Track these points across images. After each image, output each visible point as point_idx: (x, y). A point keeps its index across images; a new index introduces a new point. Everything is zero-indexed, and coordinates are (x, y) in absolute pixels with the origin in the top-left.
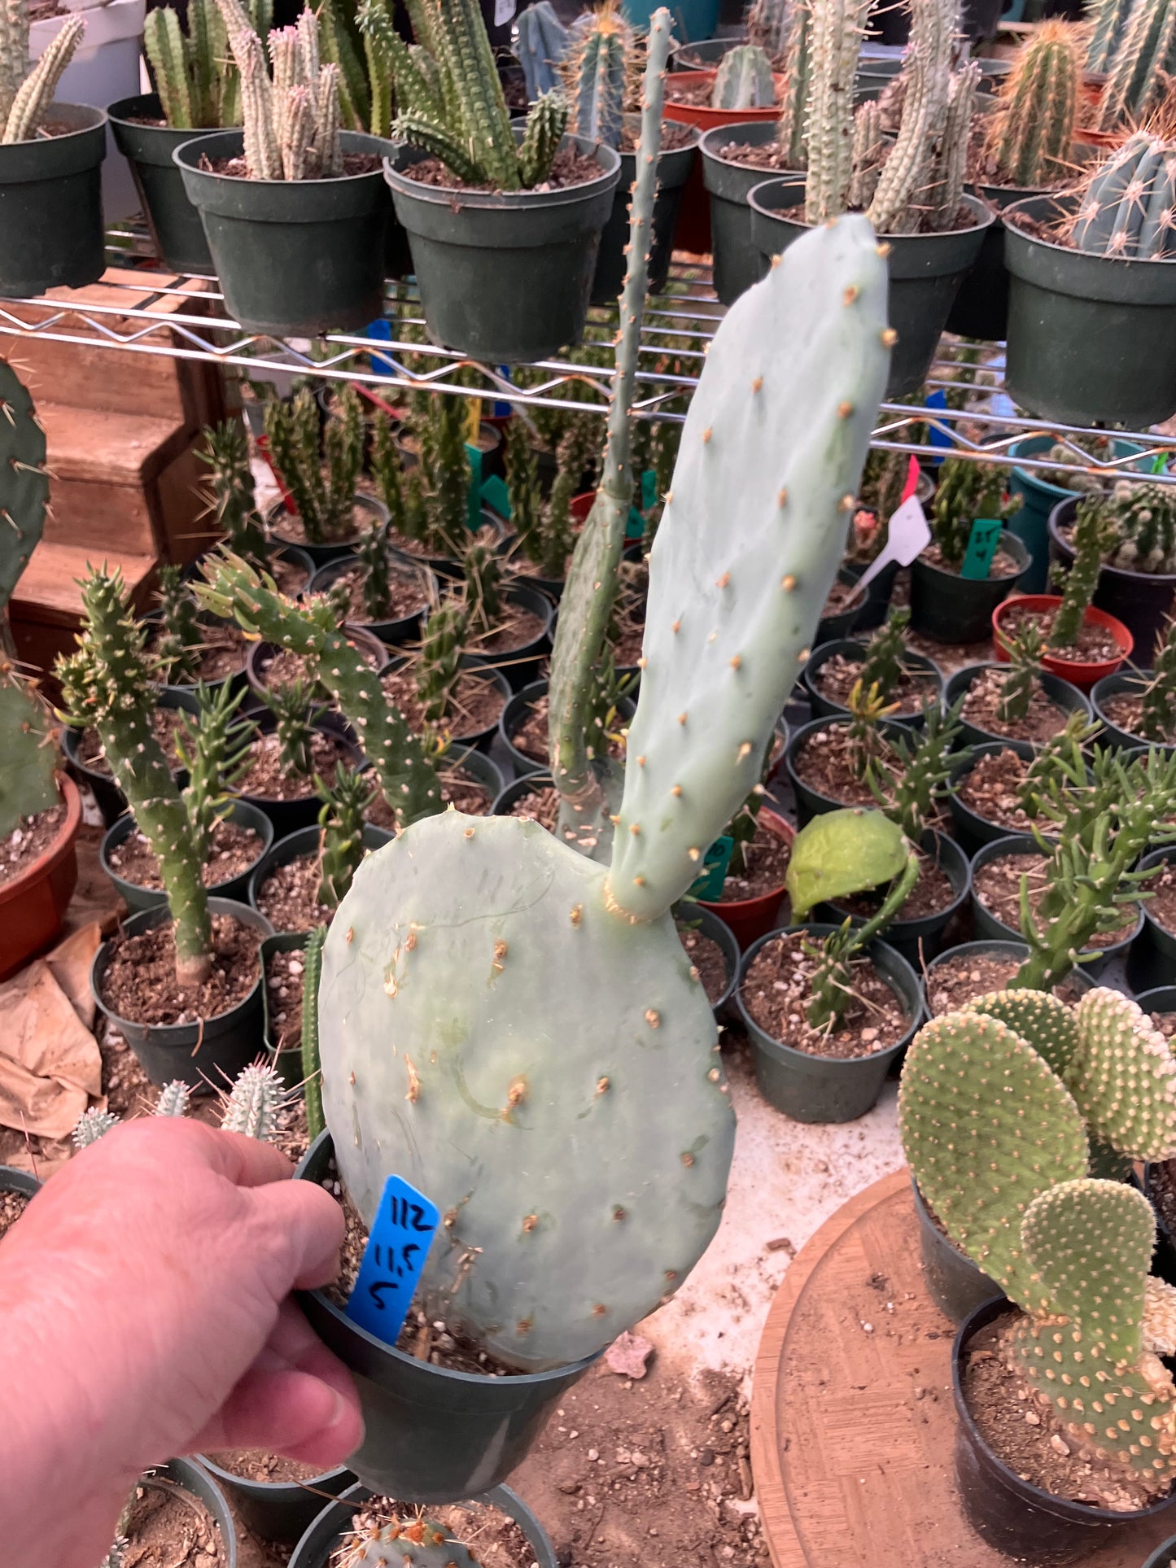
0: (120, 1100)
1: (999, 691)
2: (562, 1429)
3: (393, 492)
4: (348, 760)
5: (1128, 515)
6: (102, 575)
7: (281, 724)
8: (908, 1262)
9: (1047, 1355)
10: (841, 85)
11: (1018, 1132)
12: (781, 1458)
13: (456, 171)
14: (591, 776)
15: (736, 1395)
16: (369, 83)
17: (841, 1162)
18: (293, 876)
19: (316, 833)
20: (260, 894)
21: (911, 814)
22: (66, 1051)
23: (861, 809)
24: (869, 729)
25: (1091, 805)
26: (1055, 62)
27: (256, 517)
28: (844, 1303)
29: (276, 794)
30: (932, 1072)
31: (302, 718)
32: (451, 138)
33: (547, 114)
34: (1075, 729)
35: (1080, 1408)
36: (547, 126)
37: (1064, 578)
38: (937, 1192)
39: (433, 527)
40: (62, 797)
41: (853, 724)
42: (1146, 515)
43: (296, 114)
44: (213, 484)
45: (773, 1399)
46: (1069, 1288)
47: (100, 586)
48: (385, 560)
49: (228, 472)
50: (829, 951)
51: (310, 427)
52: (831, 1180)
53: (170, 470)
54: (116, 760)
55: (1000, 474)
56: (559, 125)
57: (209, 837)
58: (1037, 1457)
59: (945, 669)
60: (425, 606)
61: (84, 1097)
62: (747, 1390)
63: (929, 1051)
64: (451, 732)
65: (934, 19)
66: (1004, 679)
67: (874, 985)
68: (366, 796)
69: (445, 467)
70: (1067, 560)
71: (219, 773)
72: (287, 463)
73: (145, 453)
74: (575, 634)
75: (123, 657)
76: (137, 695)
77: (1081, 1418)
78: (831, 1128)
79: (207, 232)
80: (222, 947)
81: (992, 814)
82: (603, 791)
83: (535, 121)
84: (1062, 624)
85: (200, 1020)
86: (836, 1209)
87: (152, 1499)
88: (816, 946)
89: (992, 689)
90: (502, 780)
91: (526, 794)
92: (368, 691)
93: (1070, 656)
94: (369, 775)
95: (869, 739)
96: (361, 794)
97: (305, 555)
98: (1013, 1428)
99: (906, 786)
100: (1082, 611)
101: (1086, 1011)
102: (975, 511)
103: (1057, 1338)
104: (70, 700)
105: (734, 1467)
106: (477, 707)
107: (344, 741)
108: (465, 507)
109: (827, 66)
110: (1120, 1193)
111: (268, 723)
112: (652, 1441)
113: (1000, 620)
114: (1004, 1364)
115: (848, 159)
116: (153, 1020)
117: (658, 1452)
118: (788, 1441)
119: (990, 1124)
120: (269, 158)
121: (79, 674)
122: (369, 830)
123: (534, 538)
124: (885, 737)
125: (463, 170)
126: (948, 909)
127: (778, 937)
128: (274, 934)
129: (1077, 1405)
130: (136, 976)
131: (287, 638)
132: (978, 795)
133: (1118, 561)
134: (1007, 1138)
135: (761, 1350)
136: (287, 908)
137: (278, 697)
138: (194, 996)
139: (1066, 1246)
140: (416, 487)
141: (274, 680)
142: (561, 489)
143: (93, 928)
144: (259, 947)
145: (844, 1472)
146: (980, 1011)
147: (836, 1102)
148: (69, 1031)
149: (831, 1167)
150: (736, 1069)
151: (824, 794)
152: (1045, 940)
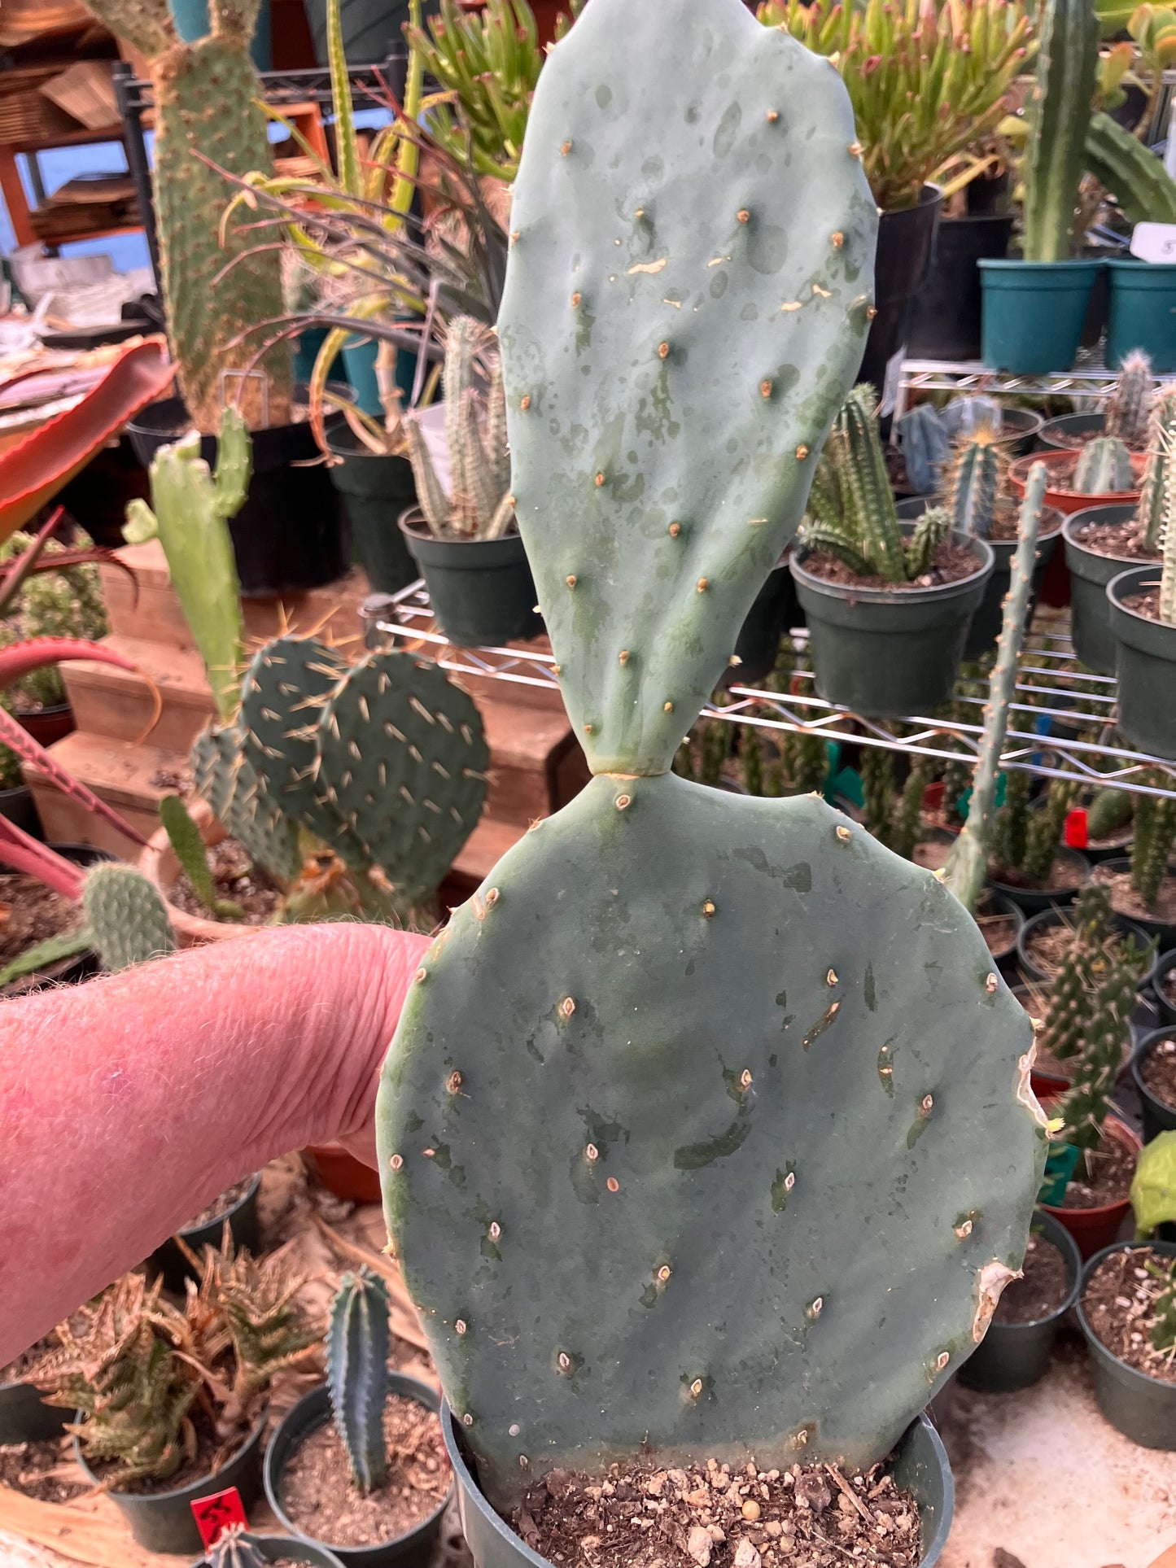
3: (754, 779)
13: (850, 566)
32: (850, 543)
52: (1171, 1511)
56: (942, 536)
69: (807, 763)
73: (550, 745)
78: (1173, 1456)
88: (1160, 1265)
123: (886, 831)
125: (858, 565)
127: (1121, 1251)
140: (778, 778)
142: (914, 787)
149: (1171, 1497)
150: (1075, 1380)
151: (1171, 1105)
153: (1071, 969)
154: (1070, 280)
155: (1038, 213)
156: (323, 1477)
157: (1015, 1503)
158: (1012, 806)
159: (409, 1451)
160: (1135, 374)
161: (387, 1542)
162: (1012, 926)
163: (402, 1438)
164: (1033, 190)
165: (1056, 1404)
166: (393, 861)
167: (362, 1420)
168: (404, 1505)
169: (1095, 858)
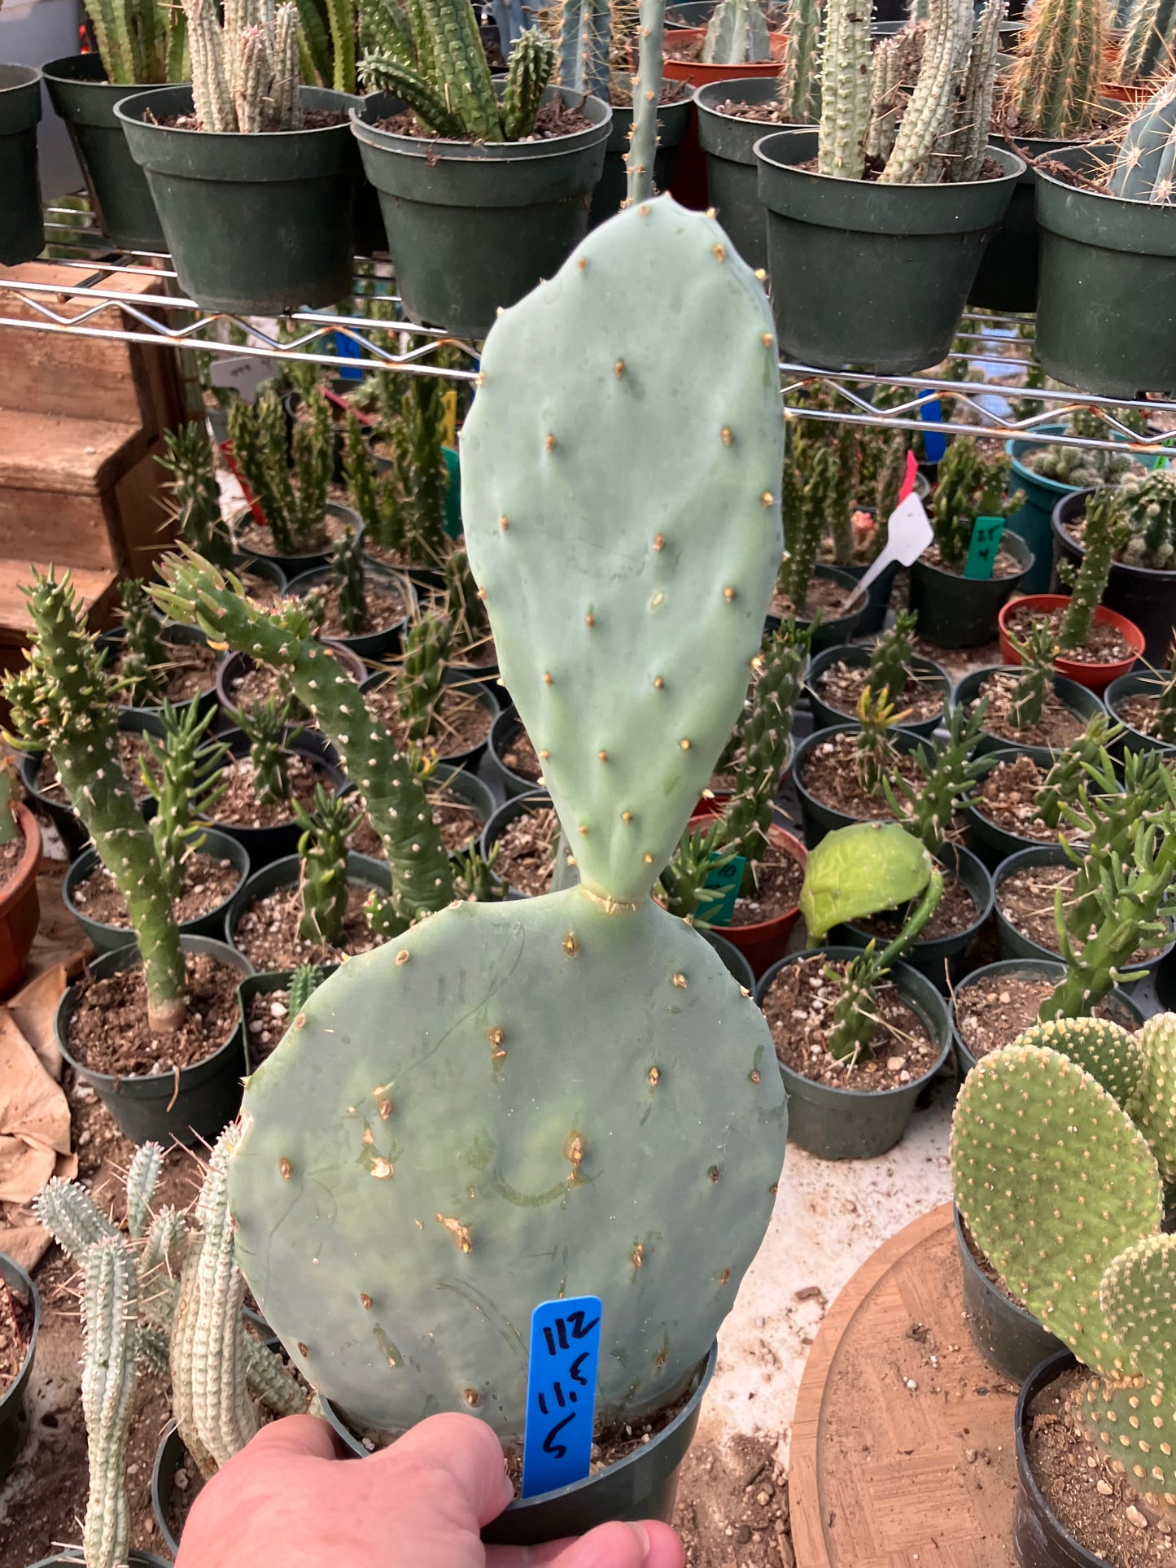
0: (92, 1157)
1: (1009, 695)
3: (366, 498)
4: (327, 784)
5: (1136, 508)
6: (49, 581)
7: (255, 746)
8: (950, 1310)
9: (1121, 1420)
10: (859, 15)
11: (1083, 1176)
12: (825, 1534)
13: (431, 121)
15: (772, 1462)
16: (330, 36)
17: (870, 1201)
18: (272, 909)
19: (296, 862)
20: (237, 930)
21: (931, 827)
22: (32, 1106)
23: (878, 823)
24: (879, 737)
25: (1123, 812)
27: (222, 526)
28: (884, 1358)
29: (252, 821)
30: (988, 1112)
31: (277, 739)
32: (425, 83)
33: (532, 53)
34: (1093, 733)
35: (1160, 1477)
36: (532, 66)
37: (1072, 576)
38: (993, 1242)
39: (410, 535)
40: (20, 830)
41: (862, 733)
42: (1155, 508)
43: (250, 58)
44: (175, 492)
45: (813, 1470)
46: (1152, 1350)
47: (47, 593)
48: (361, 571)
49: (191, 479)
50: (853, 977)
51: (276, 431)
52: (860, 1222)
53: (129, 478)
54: (74, 787)
55: (1001, 469)
56: (544, 66)
57: (180, 870)
58: (1112, 1531)
59: (951, 674)
60: (404, 619)
61: (53, 1156)
62: (782, 1456)
63: (984, 1089)
64: (437, 751)
66: (1014, 683)
67: (897, 1011)
68: (349, 822)
69: (421, 471)
71: (190, 800)
72: (253, 468)
73: (101, 459)
75: (76, 673)
76: (94, 715)
77: (1161, 1488)
78: (856, 1165)
79: (154, 196)
80: (197, 989)
81: (1009, 824)
83: (518, 62)
84: (1069, 624)
85: (175, 1069)
86: (869, 1253)
88: (837, 971)
89: (1002, 693)
90: (493, 801)
91: (520, 816)
92: (349, 706)
93: (1079, 657)
94: (352, 798)
95: (879, 749)
96: (343, 819)
97: (276, 567)
98: (1084, 1500)
99: (926, 797)
100: (1092, 610)
101: (1149, 1039)
102: (975, 509)
103: (1133, 1402)
104: (20, 722)
105: (772, 1544)
106: (463, 724)
107: (322, 762)
108: (444, 513)
111: (240, 746)
112: (682, 1519)
113: (1006, 622)
114: (1070, 1429)
115: (865, 100)
116: (124, 1070)
117: (690, 1531)
118: (832, 1515)
119: (1053, 1168)
120: (220, 110)
121: (28, 692)
122: (353, 857)
124: (896, 746)
125: (438, 121)
126: (971, 927)
127: (794, 962)
128: (254, 974)
129: (1156, 1474)
130: (105, 1022)
131: (257, 646)
132: (996, 805)
133: (1126, 556)
134: (1072, 1183)
135: (797, 1414)
136: (266, 945)
137: (251, 718)
138: (169, 1043)
139: (1149, 1307)
140: (391, 493)
141: (245, 699)
143: (57, 970)
144: (237, 988)
145: (894, 1547)
147: (862, 1137)
148: (34, 1084)
149: (859, 1207)
151: (834, 807)
152: (1082, 959)
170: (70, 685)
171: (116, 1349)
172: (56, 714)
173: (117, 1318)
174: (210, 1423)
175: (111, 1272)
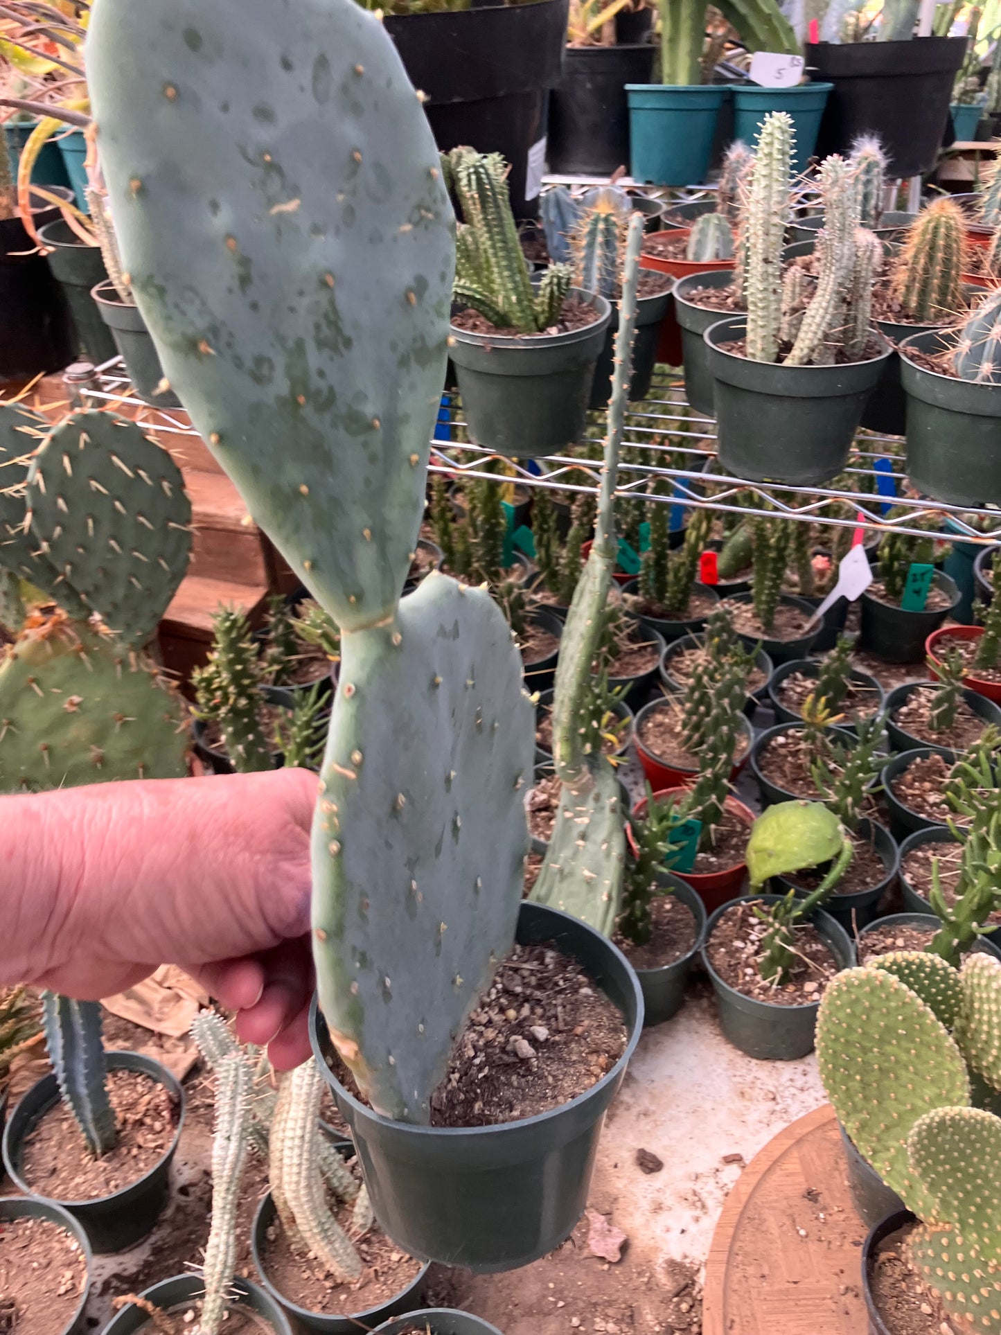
1: (930, 705)
2: (551, 1299)
3: (446, 538)
6: (229, 610)
8: (838, 1180)
9: (937, 1256)
10: (770, 259)
11: (911, 1068)
13: (489, 319)
14: (585, 768)
15: (694, 1283)
17: (787, 1093)
21: (846, 807)
23: (808, 801)
24: (819, 735)
25: (995, 803)
26: (942, 230)
28: (783, 1212)
30: (841, 1015)
32: (486, 297)
33: (555, 280)
34: (989, 739)
35: (963, 1300)
36: (555, 288)
37: (985, 613)
38: (848, 1114)
39: (476, 565)
40: (190, 771)
41: (806, 730)
45: (721, 1286)
46: (949, 1198)
47: (227, 619)
50: (775, 917)
52: (778, 1108)
54: (233, 745)
56: (564, 286)
59: (887, 685)
61: (196, 1005)
62: (701, 1278)
63: (838, 997)
65: (840, 210)
66: (934, 695)
67: (816, 947)
69: (486, 521)
70: (987, 598)
71: (307, 756)
74: (572, 658)
75: (241, 670)
76: (250, 698)
77: (963, 1309)
78: (779, 1064)
81: (920, 808)
82: (594, 779)
83: (547, 285)
84: (984, 650)
86: (779, 1131)
87: (235, 1322)
88: (767, 912)
89: (924, 703)
93: (991, 678)
95: (818, 743)
98: (910, 1316)
99: (843, 784)
101: (968, 972)
102: (912, 557)
103: (944, 1241)
104: (202, 701)
108: (501, 550)
109: (759, 246)
110: (983, 1119)
112: (623, 1315)
113: (932, 646)
114: (905, 1264)
115: (778, 310)
117: (628, 1325)
118: (733, 1321)
119: (888, 1060)
121: (209, 681)
123: (554, 575)
124: (832, 741)
125: (495, 318)
126: (880, 885)
127: (738, 904)
129: (960, 1297)
132: (911, 791)
134: (903, 1072)
135: (713, 1245)
139: (944, 1163)
140: (464, 534)
142: (575, 537)
146: (881, 966)
147: (784, 1042)
149: (778, 1097)
150: (703, 1011)
151: (782, 787)
152: (952, 914)
153: (699, 679)
154: (701, 102)
155: (673, 40)
156: (60, 1146)
157: (654, 1112)
158: (654, 550)
159: (138, 1117)
160: (738, 162)
161: (115, 1193)
162: (656, 650)
163: (131, 1106)
164: (668, 23)
165: (689, 1032)
166: (109, 608)
167: (83, 1091)
168: (132, 1162)
169: (724, 592)
170: (236, 678)
171: (236, 1129)
172: (226, 697)
173: (239, 1107)
174: (293, 1187)
175: (236, 1076)
